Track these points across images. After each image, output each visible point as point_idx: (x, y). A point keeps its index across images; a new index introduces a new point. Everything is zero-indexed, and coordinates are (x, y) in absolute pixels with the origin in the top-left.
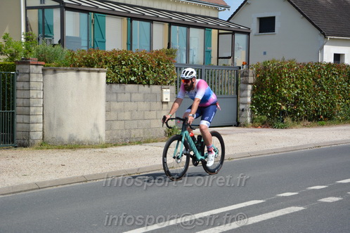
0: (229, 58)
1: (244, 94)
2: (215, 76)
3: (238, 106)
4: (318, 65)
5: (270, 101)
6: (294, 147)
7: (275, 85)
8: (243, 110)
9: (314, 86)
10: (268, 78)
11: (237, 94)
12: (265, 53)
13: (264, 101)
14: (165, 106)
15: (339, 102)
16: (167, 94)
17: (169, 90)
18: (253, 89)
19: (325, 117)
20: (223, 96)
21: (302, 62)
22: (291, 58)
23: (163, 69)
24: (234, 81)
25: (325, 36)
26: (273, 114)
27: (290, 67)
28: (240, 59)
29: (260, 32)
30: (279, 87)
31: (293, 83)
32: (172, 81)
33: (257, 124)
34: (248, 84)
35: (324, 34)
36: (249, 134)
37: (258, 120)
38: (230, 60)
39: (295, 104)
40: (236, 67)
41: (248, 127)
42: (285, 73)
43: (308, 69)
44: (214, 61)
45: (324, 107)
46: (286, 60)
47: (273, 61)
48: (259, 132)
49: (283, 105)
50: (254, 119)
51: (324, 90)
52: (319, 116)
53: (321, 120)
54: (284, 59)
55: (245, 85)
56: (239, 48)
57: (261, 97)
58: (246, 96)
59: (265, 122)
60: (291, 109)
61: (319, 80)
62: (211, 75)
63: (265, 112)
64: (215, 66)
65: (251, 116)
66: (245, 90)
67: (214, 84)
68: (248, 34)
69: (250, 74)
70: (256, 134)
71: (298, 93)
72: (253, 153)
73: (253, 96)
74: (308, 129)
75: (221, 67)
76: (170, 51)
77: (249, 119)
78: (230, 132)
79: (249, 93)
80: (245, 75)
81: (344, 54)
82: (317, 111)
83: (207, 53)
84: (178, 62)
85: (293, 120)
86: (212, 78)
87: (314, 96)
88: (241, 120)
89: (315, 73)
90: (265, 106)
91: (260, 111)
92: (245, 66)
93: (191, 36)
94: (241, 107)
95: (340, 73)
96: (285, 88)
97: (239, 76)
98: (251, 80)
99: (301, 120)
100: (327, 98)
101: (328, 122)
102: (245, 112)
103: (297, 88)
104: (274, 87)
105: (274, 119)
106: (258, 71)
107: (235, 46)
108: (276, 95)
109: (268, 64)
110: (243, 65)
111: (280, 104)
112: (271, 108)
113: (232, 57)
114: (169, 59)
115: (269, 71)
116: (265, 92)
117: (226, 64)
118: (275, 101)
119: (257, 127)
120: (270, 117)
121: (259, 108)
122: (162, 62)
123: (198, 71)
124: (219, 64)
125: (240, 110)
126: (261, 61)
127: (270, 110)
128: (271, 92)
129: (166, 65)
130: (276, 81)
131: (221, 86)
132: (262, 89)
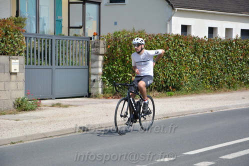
0: (80, 27)
1: (95, 64)
2: (66, 46)
3: (89, 77)
4: (167, 37)
5: (120, 72)
7: (125, 57)
8: (94, 81)
10: (119, 49)
11: (88, 64)
12: (116, 23)
13: (115, 72)
14: (13, 77)
15: (186, 73)
16: (16, 64)
17: (17, 61)
18: (105, 60)
19: (173, 88)
20: (74, 67)
21: (151, 33)
22: (141, 29)
23: (11, 39)
24: (85, 52)
25: (173, 7)
28: (91, 29)
29: (111, 2)
30: (129, 58)
32: (21, 52)
33: (108, 95)
34: (99, 54)
35: (172, 5)
36: (100, 105)
37: (110, 91)
38: (81, 30)
40: (87, 38)
41: (99, 98)
43: (157, 40)
44: (65, 31)
45: (172, 78)
46: (136, 31)
47: (124, 32)
48: (110, 102)
49: (134, 76)
50: (105, 90)
51: (172, 61)
52: (167, 87)
53: (170, 91)
54: (134, 30)
55: (96, 56)
56: (90, 18)
57: (112, 68)
58: (98, 67)
59: (116, 93)
61: (167, 51)
62: (62, 45)
64: (66, 37)
65: (102, 87)
66: (96, 60)
67: (65, 54)
68: (99, 4)
69: (101, 45)
70: (107, 105)
73: (104, 67)
75: (71, 37)
76: (18, 20)
77: (100, 90)
78: (81, 103)
79: (100, 64)
80: (96, 46)
81: (190, 26)
82: (165, 82)
83: (58, 22)
84: (28, 31)
86: (62, 48)
87: (163, 67)
88: (92, 91)
89: (163, 44)
90: (116, 77)
91: (110, 81)
92: (96, 37)
93: (40, 4)
94: (93, 78)
95: (187, 45)
97: (90, 45)
98: (102, 50)
99: (151, 90)
100: (175, 69)
101: (176, 93)
102: (96, 83)
104: (124, 58)
105: (125, 90)
106: (108, 42)
107: (86, 16)
108: (126, 66)
109: (119, 35)
110: (94, 36)
111: (131, 75)
112: (122, 80)
113: (83, 27)
114: (18, 29)
115: (120, 42)
116: (116, 63)
117: (77, 34)
118: (125, 72)
119: (107, 98)
120: (121, 88)
121: (110, 79)
122: (10, 31)
123: (48, 41)
124: (70, 35)
125: (91, 81)
126: (112, 32)
127: (121, 81)
128: (121, 63)
129: (15, 34)
130: (127, 52)
131: (72, 57)
132: (113, 60)
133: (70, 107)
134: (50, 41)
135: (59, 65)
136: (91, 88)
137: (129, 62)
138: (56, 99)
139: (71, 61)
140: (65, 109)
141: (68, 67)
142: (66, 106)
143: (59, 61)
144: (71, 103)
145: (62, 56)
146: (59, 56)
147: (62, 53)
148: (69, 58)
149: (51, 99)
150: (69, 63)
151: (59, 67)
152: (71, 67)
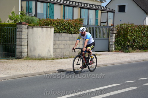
0: (106, 22)
1: (112, 38)
3: (109, 43)
4: (144, 26)
5: (123, 41)
6: (133, 61)
7: (125, 34)
8: (111, 45)
9: (142, 35)
10: (122, 31)
11: (109, 38)
12: (121, 21)
13: (120, 41)
18: (116, 36)
19: (146, 48)
20: (103, 39)
21: (137, 24)
22: (132, 23)
23: (78, 27)
24: (107, 32)
25: (147, 13)
26: (124, 47)
27: (132, 27)
28: (110, 23)
29: (119, 12)
30: (127, 35)
31: (133, 33)
33: (117, 51)
35: (146, 13)
36: (114, 55)
37: (118, 49)
38: (106, 23)
39: (133, 42)
40: (108, 27)
41: (113, 52)
42: (129, 29)
43: (139, 28)
44: (99, 24)
45: (146, 44)
46: (130, 24)
47: (124, 24)
48: (118, 54)
49: (128, 43)
50: (116, 48)
51: (146, 36)
53: (144, 49)
54: (129, 23)
55: (112, 34)
56: (110, 19)
57: (119, 39)
58: (113, 39)
59: (120, 50)
60: (132, 45)
61: (144, 32)
62: (98, 30)
63: (121, 46)
64: (99, 26)
65: (115, 47)
66: (112, 36)
67: (99, 33)
68: (114, 12)
69: (115, 29)
70: (117, 55)
71: (135, 38)
72: (115, 63)
73: (115, 39)
74: (139, 53)
76: (81, 20)
77: (114, 49)
78: (105, 54)
79: (114, 37)
80: (112, 30)
82: (143, 46)
83: (96, 20)
84: (84, 24)
85: (132, 49)
87: (142, 39)
88: (110, 49)
89: (142, 29)
90: (120, 43)
91: (118, 45)
93: (89, 13)
94: (111, 43)
96: (129, 36)
97: (110, 30)
98: (115, 32)
99: (136, 49)
100: (147, 40)
102: (112, 45)
103: (135, 36)
105: (124, 49)
106: (118, 28)
107: (108, 18)
108: (125, 39)
109: (122, 25)
110: (112, 26)
112: (123, 44)
113: (107, 22)
114: (80, 23)
115: (123, 28)
116: (121, 37)
117: (104, 25)
118: (125, 41)
119: (117, 52)
122: (77, 24)
123: (92, 28)
124: (101, 25)
126: (119, 24)
128: (123, 37)
129: (79, 25)
131: (102, 34)
132: (119, 36)
133: (101, 56)
136: (110, 47)
138: (95, 52)
139: (102, 36)
141: (100, 39)
142: (99, 55)
143: (96, 36)
144: (101, 54)
145: (98, 34)
146: (97, 34)
150: (101, 37)
151: (96, 39)
152: (101, 39)
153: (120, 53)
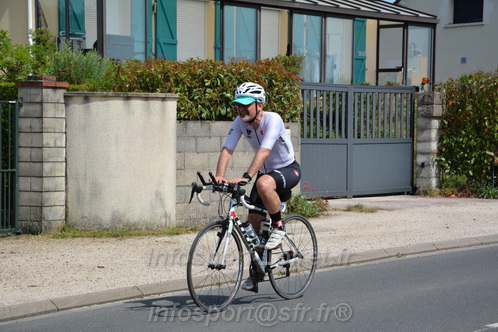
0: (398, 70)
1: (424, 135)
2: (372, 103)
3: (413, 155)
5: (472, 149)
7: (482, 120)
8: (423, 165)
10: (470, 108)
11: (412, 135)
12: (464, 60)
13: (461, 148)
18: (442, 128)
20: (386, 140)
23: (278, 93)
24: (406, 113)
26: (478, 172)
28: (417, 73)
29: (455, 22)
30: (490, 124)
32: (295, 115)
33: (448, 191)
34: (430, 117)
36: (435, 209)
37: (452, 184)
38: (400, 74)
40: (410, 88)
41: (432, 196)
44: (370, 78)
47: (479, 75)
48: (452, 204)
50: (443, 181)
55: (427, 120)
56: (416, 53)
57: (457, 142)
58: (429, 140)
59: (464, 187)
62: (365, 103)
64: (372, 88)
65: (438, 176)
66: (427, 128)
67: (371, 117)
68: (433, 26)
69: (437, 99)
70: (447, 209)
72: (441, 244)
73: (440, 139)
75: (382, 88)
76: (290, 60)
77: (434, 182)
78: (398, 206)
79: (434, 134)
80: (427, 102)
83: (358, 62)
84: (306, 80)
86: (366, 108)
88: (420, 184)
90: (463, 158)
91: (454, 166)
92: (426, 86)
93: (328, 31)
94: (420, 159)
97: (416, 103)
98: (438, 110)
102: (426, 168)
104: (480, 122)
105: (480, 182)
106: (450, 95)
107: (409, 49)
108: (483, 138)
109: (470, 81)
110: (423, 84)
111: (492, 154)
112: (475, 162)
113: (402, 68)
114: (290, 76)
115: (471, 93)
116: (463, 132)
117: (392, 81)
118: (481, 149)
119: (448, 196)
120: (473, 177)
121: (453, 162)
122: (276, 81)
123: (340, 95)
124: (380, 83)
125: (417, 165)
126: (456, 76)
127: (474, 165)
128: (474, 132)
129: (284, 85)
130: (484, 112)
131: (383, 122)
132: (458, 127)
133: (380, 213)
134: (344, 95)
135: (359, 137)
136: (417, 177)
137: (489, 130)
138: (354, 197)
139: (380, 129)
140: (370, 215)
141: (375, 140)
142: (372, 211)
143: (359, 129)
144: (381, 205)
145: (365, 122)
146: (359, 122)
147: (365, 117)
148: (377, 125)
149: (346, 197)
150: (377, 133)
151: (359, 141)
152: (381, 140)
153: (463, 200)
